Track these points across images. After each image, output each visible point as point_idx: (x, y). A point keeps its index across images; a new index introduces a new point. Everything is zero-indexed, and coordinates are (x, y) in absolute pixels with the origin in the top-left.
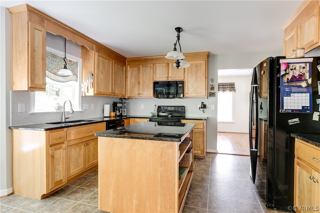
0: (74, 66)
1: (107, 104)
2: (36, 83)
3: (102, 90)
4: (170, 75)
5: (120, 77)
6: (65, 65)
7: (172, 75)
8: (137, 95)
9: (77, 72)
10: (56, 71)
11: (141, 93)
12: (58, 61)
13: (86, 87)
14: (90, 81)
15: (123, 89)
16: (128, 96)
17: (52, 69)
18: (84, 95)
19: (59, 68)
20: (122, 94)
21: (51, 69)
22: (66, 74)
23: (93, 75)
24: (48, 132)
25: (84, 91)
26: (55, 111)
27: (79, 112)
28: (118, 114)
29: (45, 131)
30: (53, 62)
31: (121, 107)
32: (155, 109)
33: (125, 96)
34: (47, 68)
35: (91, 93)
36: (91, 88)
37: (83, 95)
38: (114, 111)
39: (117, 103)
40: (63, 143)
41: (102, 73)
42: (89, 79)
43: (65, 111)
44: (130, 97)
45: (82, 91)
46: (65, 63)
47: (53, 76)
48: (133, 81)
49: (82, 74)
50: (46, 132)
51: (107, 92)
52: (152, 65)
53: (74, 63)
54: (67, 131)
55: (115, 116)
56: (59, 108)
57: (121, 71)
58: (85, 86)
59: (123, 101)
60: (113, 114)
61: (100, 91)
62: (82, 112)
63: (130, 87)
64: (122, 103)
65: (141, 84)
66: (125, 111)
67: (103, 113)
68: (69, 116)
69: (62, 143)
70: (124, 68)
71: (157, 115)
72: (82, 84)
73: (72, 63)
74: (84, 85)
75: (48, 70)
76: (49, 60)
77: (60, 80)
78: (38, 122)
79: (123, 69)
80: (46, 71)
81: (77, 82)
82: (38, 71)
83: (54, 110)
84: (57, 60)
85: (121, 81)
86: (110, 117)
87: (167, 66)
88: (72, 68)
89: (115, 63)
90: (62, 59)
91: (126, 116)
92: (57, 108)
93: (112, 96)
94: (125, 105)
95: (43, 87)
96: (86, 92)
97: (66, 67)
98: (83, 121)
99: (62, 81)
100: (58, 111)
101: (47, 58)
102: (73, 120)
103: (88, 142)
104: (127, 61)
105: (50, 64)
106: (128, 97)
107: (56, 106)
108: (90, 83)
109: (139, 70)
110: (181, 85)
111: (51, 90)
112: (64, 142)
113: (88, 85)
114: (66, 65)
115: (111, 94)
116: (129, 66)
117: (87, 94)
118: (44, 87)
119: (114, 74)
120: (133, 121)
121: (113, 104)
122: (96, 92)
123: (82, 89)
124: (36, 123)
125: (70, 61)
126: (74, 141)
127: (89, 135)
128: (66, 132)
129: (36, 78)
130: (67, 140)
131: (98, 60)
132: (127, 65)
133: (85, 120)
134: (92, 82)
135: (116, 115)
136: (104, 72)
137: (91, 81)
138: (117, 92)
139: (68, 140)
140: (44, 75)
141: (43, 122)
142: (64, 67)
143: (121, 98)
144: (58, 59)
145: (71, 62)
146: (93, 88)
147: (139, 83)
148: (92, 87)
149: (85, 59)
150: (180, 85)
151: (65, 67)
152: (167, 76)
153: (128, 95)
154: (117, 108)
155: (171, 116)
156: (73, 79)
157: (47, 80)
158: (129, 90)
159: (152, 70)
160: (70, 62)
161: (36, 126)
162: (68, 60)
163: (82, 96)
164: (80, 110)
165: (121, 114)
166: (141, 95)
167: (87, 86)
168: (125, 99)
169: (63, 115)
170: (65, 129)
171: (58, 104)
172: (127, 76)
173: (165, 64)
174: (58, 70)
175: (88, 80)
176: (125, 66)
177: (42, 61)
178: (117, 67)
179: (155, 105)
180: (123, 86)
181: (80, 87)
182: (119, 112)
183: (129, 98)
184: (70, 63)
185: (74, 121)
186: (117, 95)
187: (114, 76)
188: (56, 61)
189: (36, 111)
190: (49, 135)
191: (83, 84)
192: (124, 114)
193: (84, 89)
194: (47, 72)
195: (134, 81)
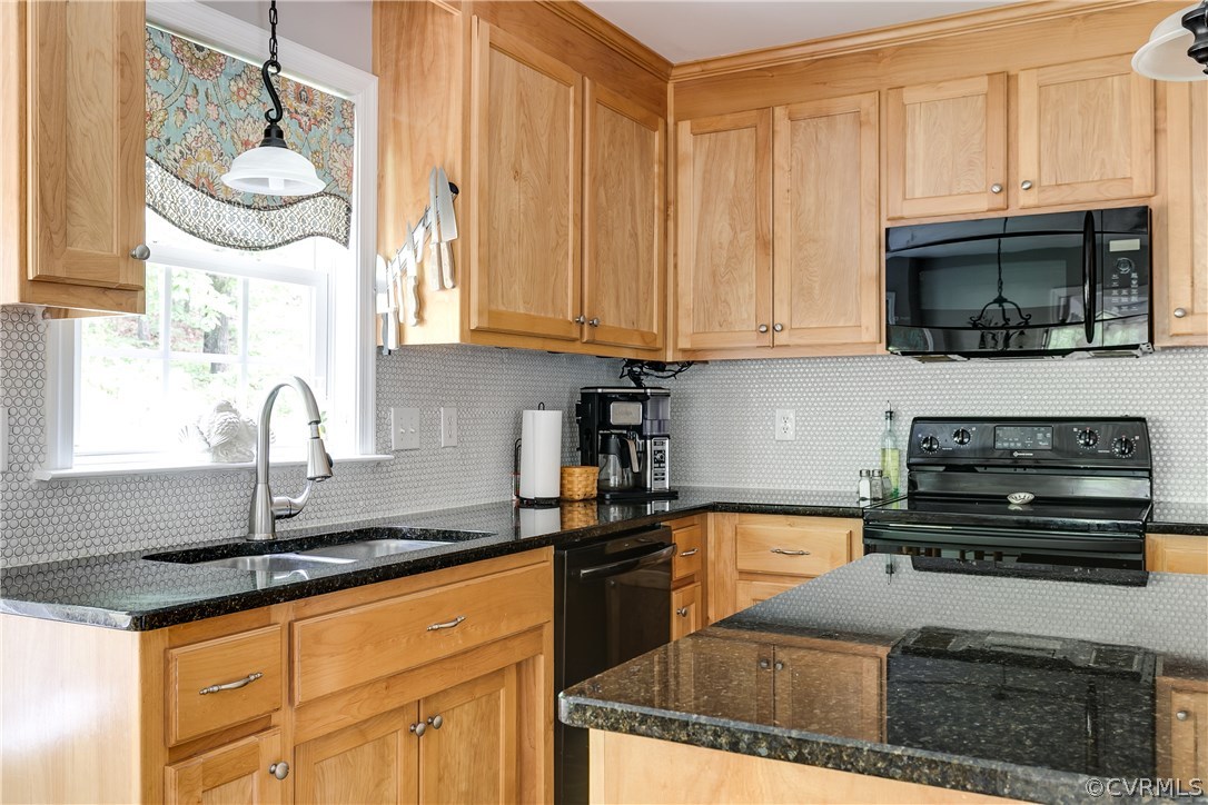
0: (329, 129)
1: (542, 406)
2: (77, 248)
3: (517, 303)
4: (1027, 168)
5: (632, 204)
6: (273, 115)
7: (1045, 168)
8: (752, 340)
9: (350, 175)
10: (213, 168)
11: (785, 321)
12: (226, 95)
13: (411, 284)
14: (435, 237)
15: (649, 291)
16: (684, 343)
17: (188, 154)
18: (392, 345)
19: (228, 147)
20: (642, 335)
21: (178, 156)
22: (276, 189)
23: (454, 189)
24: (160, 636)
25: (397, 313)
26: (205, 460)
27: (363, 464)
28: (614, 481)
29: (137, 634)
30: (190, 101)
31: (639, 429)
32: (889, 443)
33: (659, 344)
34: (150, 146)
35: (443, 325)
36: (443, 287)
37: (385, 338)
38: (589, 460)
39: (605, 400)
40: (262, 725)
41: (517, 174)
42: (432, 218)
43: (272, 460)
44: (694, 351)
45: (381, 309)
46: (271, 105)
47: (192, 207)
48: (721, 227)
49: (380, 186)
50: (144, 643)
51: (550, 315)
52: (867, 103)
53: (328, 111)
54: (290, 625)
55: (595, 492)
56: (233, 436)
57: (636, 164)
58: (404, 272)
59: (646, 381)
60: (582, 481)
61: (502, 308)
62: (378, 463)
63: (696, 279)
64: (642, 399)
65: (783, 248)
66: (661, 461)
67: (517, 472)
68: (299, 500)
69: (258, 727)
70: (657, 137)
71: (904, 491)
72: (380, 261)
73: (316, 110)
74: (396, 268)
75: (160, 156)
76: (163, 87)
77: (239, 232)
78: (97, 541)
79: (645, 148)
80: (143, 165)
81: (346, 243)
82: (94, 156)
83: (195, 456)
84: (216, 85)
85: (634, 235)
86: (560, 502)
87: (1000, 99)
88: (314, 148)
89: (597, 101)
90: (251, 82)
91: (671, 495)
92: (215, 440)
93: (577, 348)
94: (667, 410)
95: (122, 281)
96: (411, 319)
97: (280, 134)
98: (394, 534)
99: (252, 238)
100: (225, 463)
101: (152, 73)
102: (322, 523)
103: (434, 705)
104: (670, 87)
105: (172, 119)
106: (684, 351)
107: (213, 422)
108: (435, 253)
109: (765, 149)
110: (1133, 244)
111: (180, 331)
112: (275, 719)
113: (421, 266)
114: (280, 117)
115: (576, 334)
116: (685, 126)
117: (415, 337)
118: (131, 281)
119: (594, 180)
120: (729, 533)
121: (580, 409)
122: (480, 314)
123: (381, 298)
124: (83, 554)
125: (303, 95)
126: (341, 703)
127: (441, 655)
128: (286, 633)
129: (80, 206)
130: (291, 700)
131: (492, 77)
132: (671, 120)
133: (404, 526)
134: (451, 245)
135: (602, 487)
136: (526, 165)
137: (447, 238)
138: (610, 317)
139: (298, 698)
140: (134, 195)
141: (129, 547)
142: (267, 133)
143: (631, 363)
144: (223, 81)
145: (309, 102)
146: (457, 291)
147: (766, 245)
148: (448, 283)
149: (403, 79)
150: (1116, 246)
151: (273, 136)
152: (1001, 180)
153: (683, 338)
154: (606, 438)
155: (1031, 503)
156: (322, 223)
157: (157, 231)
158: (687, 300)
159: (869, 138)
160: (299, 98)
161: (80, 571)
162: (291, 89)
163: (380, 348)
164: (370, 454)
165: (639, 478)
166: (781, 338)
167: (412, 271)
168: (659, 366)
169: (261, 488)
170: (282, 612)
171: (226, 407)
172: (671, 196)
173: (982, 84)
174: (225, 160)
175: (420, 233)
176: (661, 121)
177: (116, 73)
178: (613, 131)
179: (891, 415)
180: (650, 274)
181: (369, 288)
182: (625, 461)
183: (690, 364)
184: (303, 107)
185: (331, 536)
186: (611, 340)
187: (595, 195)
188: (211, 91)
189: (80, 465)
190: (167, 662)
191: (387, 260)
192: (659, 477)
193: (395, 301)
194: (153, 172)
195: (726, 237)
